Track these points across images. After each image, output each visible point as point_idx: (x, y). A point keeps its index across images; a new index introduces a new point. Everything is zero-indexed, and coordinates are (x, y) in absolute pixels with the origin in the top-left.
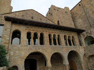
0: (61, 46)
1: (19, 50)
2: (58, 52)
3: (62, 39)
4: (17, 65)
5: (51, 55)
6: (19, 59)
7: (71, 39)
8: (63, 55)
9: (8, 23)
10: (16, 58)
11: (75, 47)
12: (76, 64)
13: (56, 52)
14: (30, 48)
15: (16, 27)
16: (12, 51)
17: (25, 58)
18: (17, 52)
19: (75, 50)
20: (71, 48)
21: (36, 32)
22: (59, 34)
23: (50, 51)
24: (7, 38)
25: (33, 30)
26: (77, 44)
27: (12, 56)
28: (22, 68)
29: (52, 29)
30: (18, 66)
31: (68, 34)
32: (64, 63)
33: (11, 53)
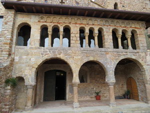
0: (103, 49)
1: (28, 55)
2: (95, 60)
3: (106, 37)
4: (23, 76)
5: (80, 64)
6: (28, 68)
7: (129, 35)
8: (105, 66)
9: (10, 13)
10: (23, 65)
11: (135, 51)
12: (137, 83)
13: (91, 59)
14: (44, 52)
15: (24, 19)
16: (17, 56)
17: (37, 67)
18: (24, 57)
19: (134, 57)
20: (125, 54)
21: (56, 24)
22: (100, 27)
23: (79, 57)
24: (8, 36)
25: (51, 22)
26: (141, 45)
27: (17, 63)
28: (30, 81)
29: (88, 18)
30: (24, 78)
31: (123, 26)
32: (106, 80)
33: (15, 58)
